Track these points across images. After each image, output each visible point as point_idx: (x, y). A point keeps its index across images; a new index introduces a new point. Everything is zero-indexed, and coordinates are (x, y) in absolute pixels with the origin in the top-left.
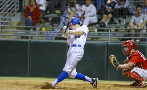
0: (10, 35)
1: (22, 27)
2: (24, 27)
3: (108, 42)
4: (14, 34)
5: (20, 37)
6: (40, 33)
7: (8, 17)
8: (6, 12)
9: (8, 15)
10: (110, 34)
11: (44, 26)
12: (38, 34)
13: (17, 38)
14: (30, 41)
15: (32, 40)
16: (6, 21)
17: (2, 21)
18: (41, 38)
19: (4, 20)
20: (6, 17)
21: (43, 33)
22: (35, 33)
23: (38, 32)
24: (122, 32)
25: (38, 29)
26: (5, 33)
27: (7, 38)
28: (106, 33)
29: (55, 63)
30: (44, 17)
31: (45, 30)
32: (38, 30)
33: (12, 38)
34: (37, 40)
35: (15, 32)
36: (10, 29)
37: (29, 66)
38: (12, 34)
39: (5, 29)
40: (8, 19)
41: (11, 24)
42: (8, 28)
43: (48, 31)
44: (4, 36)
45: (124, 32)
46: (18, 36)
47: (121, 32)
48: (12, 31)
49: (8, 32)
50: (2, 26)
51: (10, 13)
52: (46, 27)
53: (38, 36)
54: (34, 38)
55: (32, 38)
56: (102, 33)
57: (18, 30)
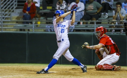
0: (10, 28)
1: (20, 21)
2: (22, 21)
3: (94, 33)
4: (14, 27)
5: (19, 30)
6: (35, 26)
7: (8, 13)
8: (6, 9)
9: (8, 11)
10: (96, 26)
11: (39, 20)
12: (35, 27)
13: (16, 31)
14: (28, 33)
15: (30, 32)
16: (6, 16)
17: (3, 16)
18: (36, 30)
19: (5, 16)
20: (6, 13)
21: (39, 26)
22: (32, 26)
23: (34, 25)
24: (106, 24)
25: (34, 22)
26: (6, 26)
27: (8, 30)
28: (92, 25)
29: (49, 51)
30: (39, 12)
31: (40, 24)
32: (34, 24)
33: (12, 31)
34: (34, 32)
35: (15, 26)
36: (10, 23)
37: (27, 54)
38: (12, 27)
39: (6, 23)
40: (8, 15)
41: (11, 19)
42: (8, 22)
43: (42, 24)
44: (5, 29)
45: (107, 24)
46: (17, 29)
47: (104, 24)
48: (12, 25)
49: (8, 26)
50: (3, 20)
51: (10, 9)
52: (41, 21)
53: (34, 29)
54: (30, 30)
55: (29, 30)
56: (89, 26)
57: (17, 24)
